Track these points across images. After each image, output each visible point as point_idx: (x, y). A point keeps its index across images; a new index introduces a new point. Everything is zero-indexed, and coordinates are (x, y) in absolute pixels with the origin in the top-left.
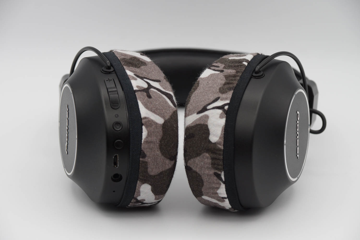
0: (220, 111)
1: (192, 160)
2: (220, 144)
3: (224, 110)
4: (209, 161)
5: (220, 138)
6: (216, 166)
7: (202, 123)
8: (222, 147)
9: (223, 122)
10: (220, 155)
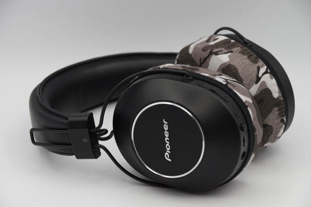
0: (268, 75)
1: (267, 118)
2: (280, 97)
3: (269, 73)
4: (278, 113)
5: (279, 93)
6: (282, 114)
7: (264, 88)
8: (282, 98)
9: (274, 81)
10: (283, 104)
